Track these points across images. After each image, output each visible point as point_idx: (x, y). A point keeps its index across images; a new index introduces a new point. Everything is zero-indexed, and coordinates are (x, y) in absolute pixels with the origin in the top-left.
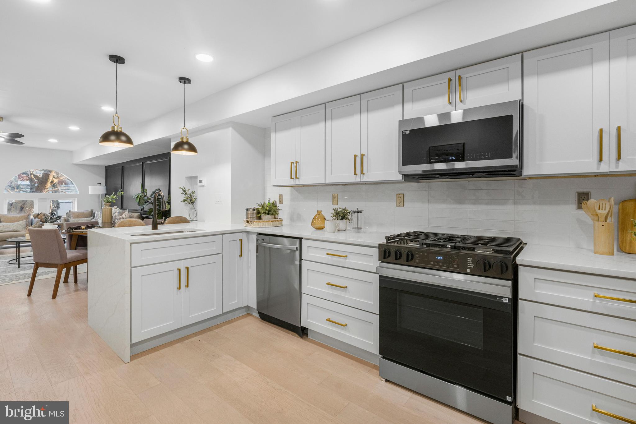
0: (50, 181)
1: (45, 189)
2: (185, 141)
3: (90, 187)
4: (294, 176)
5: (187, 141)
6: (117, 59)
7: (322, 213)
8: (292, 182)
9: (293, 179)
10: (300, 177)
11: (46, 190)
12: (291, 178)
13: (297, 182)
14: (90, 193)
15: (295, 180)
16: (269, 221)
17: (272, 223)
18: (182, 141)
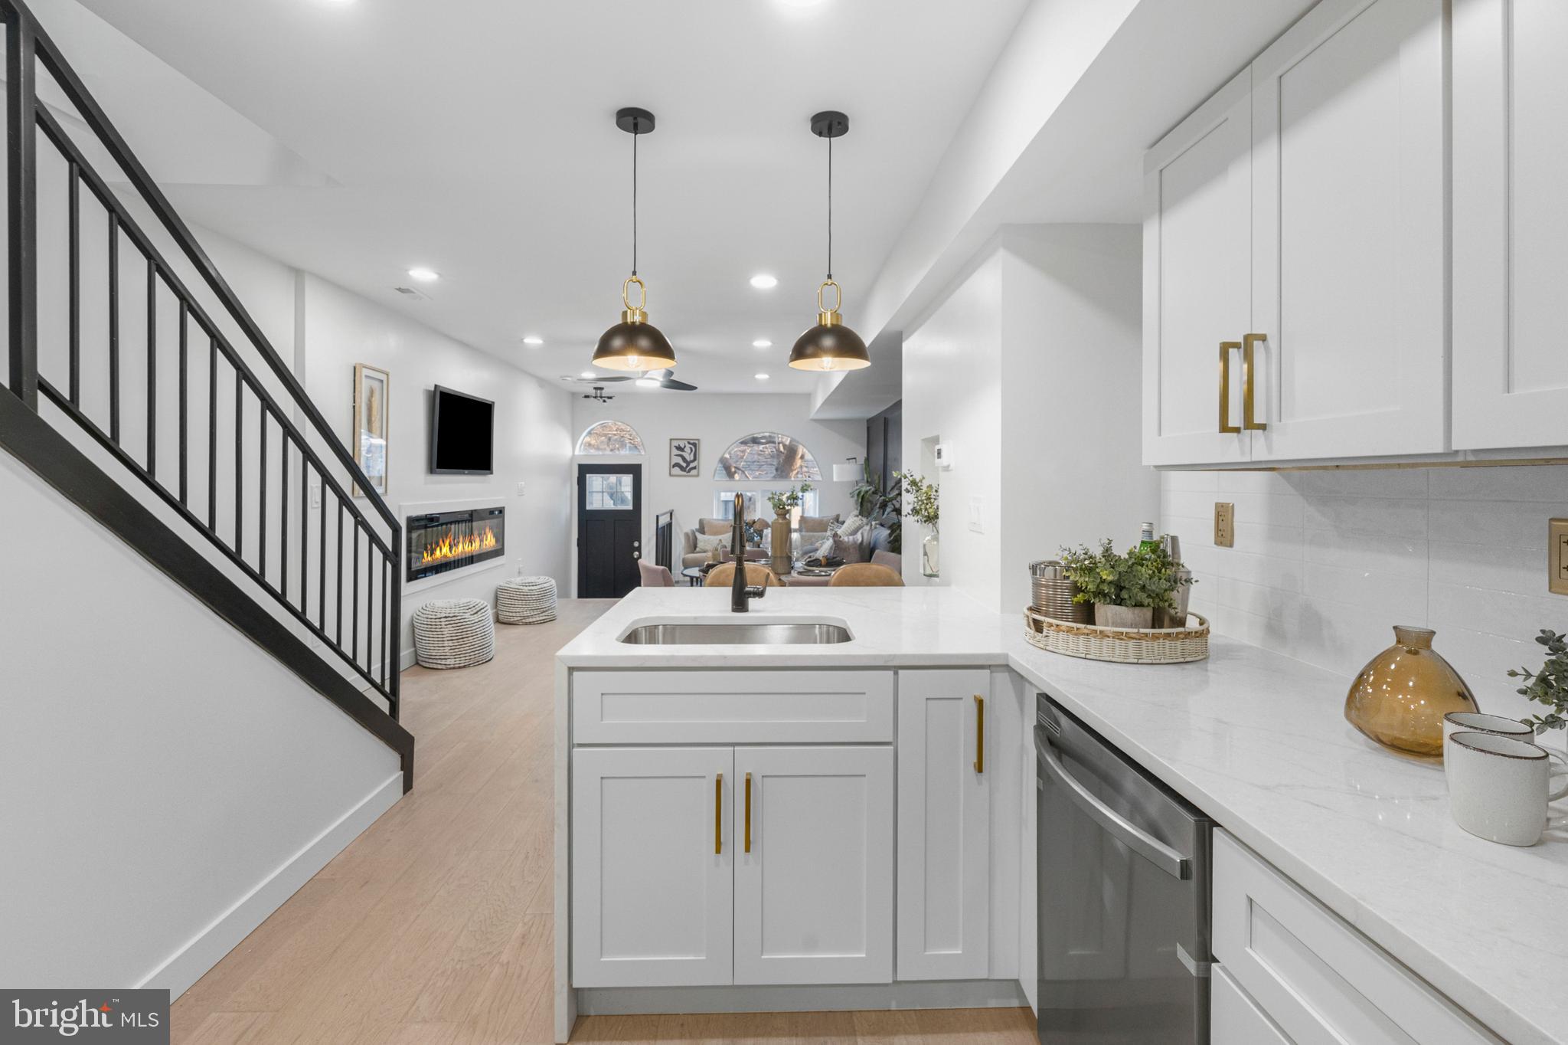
0: (799, 456)
1: (792, 471)
2: (829, 325)
3: (834, 466)
4: (1235, 418)
5: (835, 323)
6: (636, 120)
7: (1435, 645)
8: (1232, 449)
9: (1237, 430)
10: (1274, 422)
11: (795, 472)
12: (1224, 428)
13: (1258, 448)
14: (835, 479)
15: (1247, 440)
16: (1118, 636)
17: (1131, 643)
18: (821, 325)
